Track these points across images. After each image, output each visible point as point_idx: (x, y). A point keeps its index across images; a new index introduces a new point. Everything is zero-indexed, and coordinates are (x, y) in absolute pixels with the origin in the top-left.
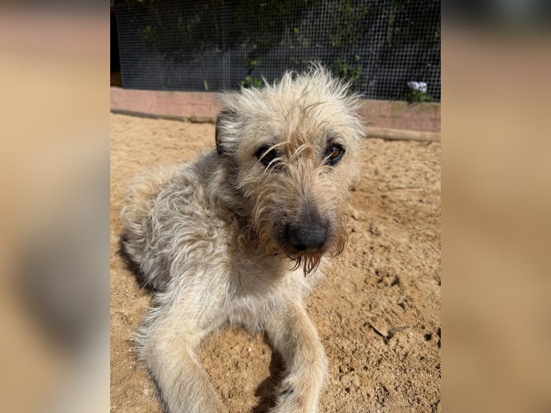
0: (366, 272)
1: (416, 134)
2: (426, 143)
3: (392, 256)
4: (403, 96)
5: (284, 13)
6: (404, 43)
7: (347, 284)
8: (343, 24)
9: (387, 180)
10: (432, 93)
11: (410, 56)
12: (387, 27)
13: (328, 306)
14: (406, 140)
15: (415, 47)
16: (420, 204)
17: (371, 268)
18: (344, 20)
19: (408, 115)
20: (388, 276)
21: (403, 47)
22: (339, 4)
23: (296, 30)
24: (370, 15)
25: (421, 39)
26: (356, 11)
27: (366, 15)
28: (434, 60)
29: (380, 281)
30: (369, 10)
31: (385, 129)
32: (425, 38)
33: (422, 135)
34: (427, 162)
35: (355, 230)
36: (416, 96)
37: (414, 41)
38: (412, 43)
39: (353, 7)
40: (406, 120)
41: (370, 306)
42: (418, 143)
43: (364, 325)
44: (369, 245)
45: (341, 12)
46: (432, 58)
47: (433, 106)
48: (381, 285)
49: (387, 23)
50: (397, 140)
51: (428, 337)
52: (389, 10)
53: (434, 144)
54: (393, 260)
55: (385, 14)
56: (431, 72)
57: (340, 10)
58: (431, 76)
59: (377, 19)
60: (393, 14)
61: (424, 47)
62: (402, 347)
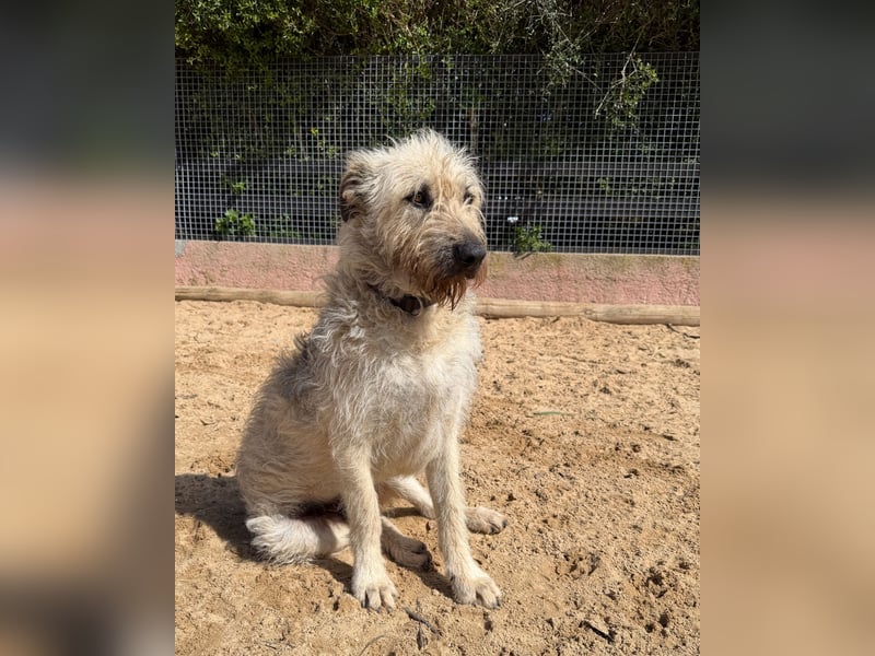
0: (552, 558)
1: (534, 306)
2: (552, 319)
3: (574, 530)
4: (506, 242)
5: (289, 101)
6: (498, 158)
7: (538, 580)
8: (397, 125)
9: (519, 400)
10: (549, 237)
11: (510, 178)
12: (469, 132)
13: (530, 612)
14: (521, 316)
15: (517, 166)
16: (579, 440)
17: (557, 552)
18: (397, 119)
19: (516, 274)
20: (581, 559)
21: (498, 165)
22: (385, 92)
23: (315, 131)
24: (439, 112)
25: (524, 152)
26: (415, 105)
27: (434, 112)
28: (546, 185)
29: (574, 568)
30: (439, 106)
31: (485, 300)
32: (530, 152)
33: (542, 306)
34: (563, 358)
35: (514, 496)
36: (526, 242)
37: (514, 155)
38: (511, 159)
39: (409, 98)
40: (514, 281)
41: (576, 603)
42: (540, 320)
43: (580, 626)
44: (540, 518)
45: (391, 106)
46: (543, 182)
47: (554, 258)
48: (576, 573)
49: (468, 126)
50: (506, 317)
51: (650, 628)
52: (470, 105)
53: (563, 320)
54: (578, 535)
55: (464, 112)
56: (545, 205)
57: (388, 102)
58: (545, 211)
59: (451, 118)
60: (476, 112)
61: (529, 165)
62: (628, 645)
